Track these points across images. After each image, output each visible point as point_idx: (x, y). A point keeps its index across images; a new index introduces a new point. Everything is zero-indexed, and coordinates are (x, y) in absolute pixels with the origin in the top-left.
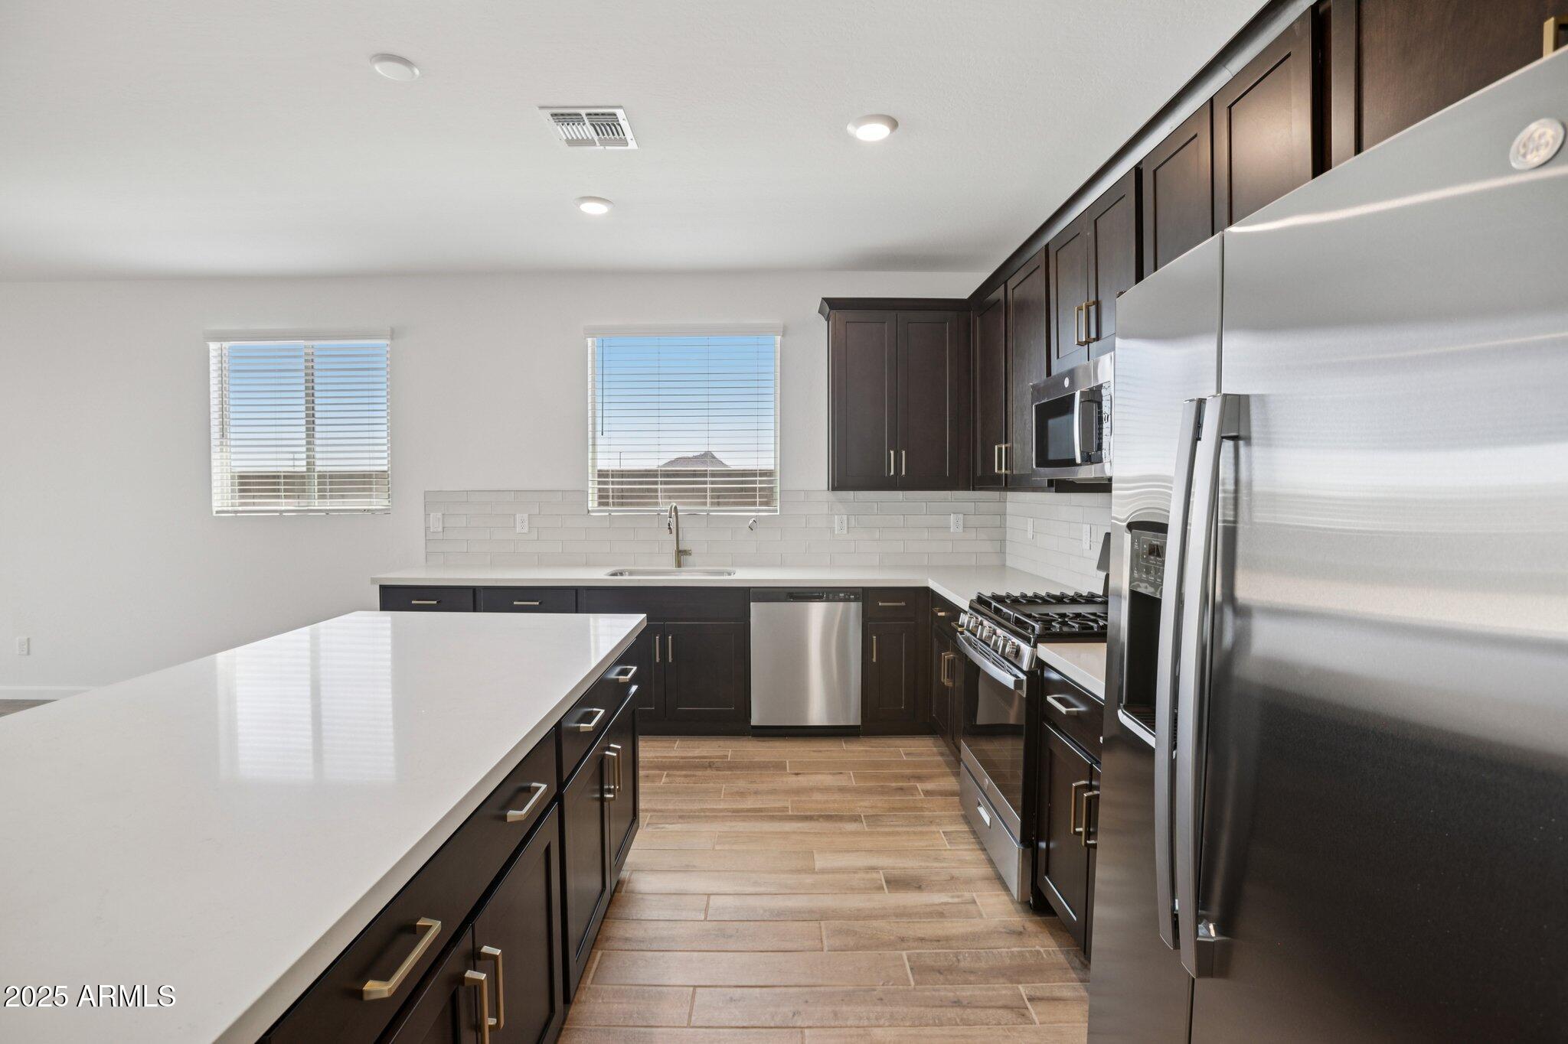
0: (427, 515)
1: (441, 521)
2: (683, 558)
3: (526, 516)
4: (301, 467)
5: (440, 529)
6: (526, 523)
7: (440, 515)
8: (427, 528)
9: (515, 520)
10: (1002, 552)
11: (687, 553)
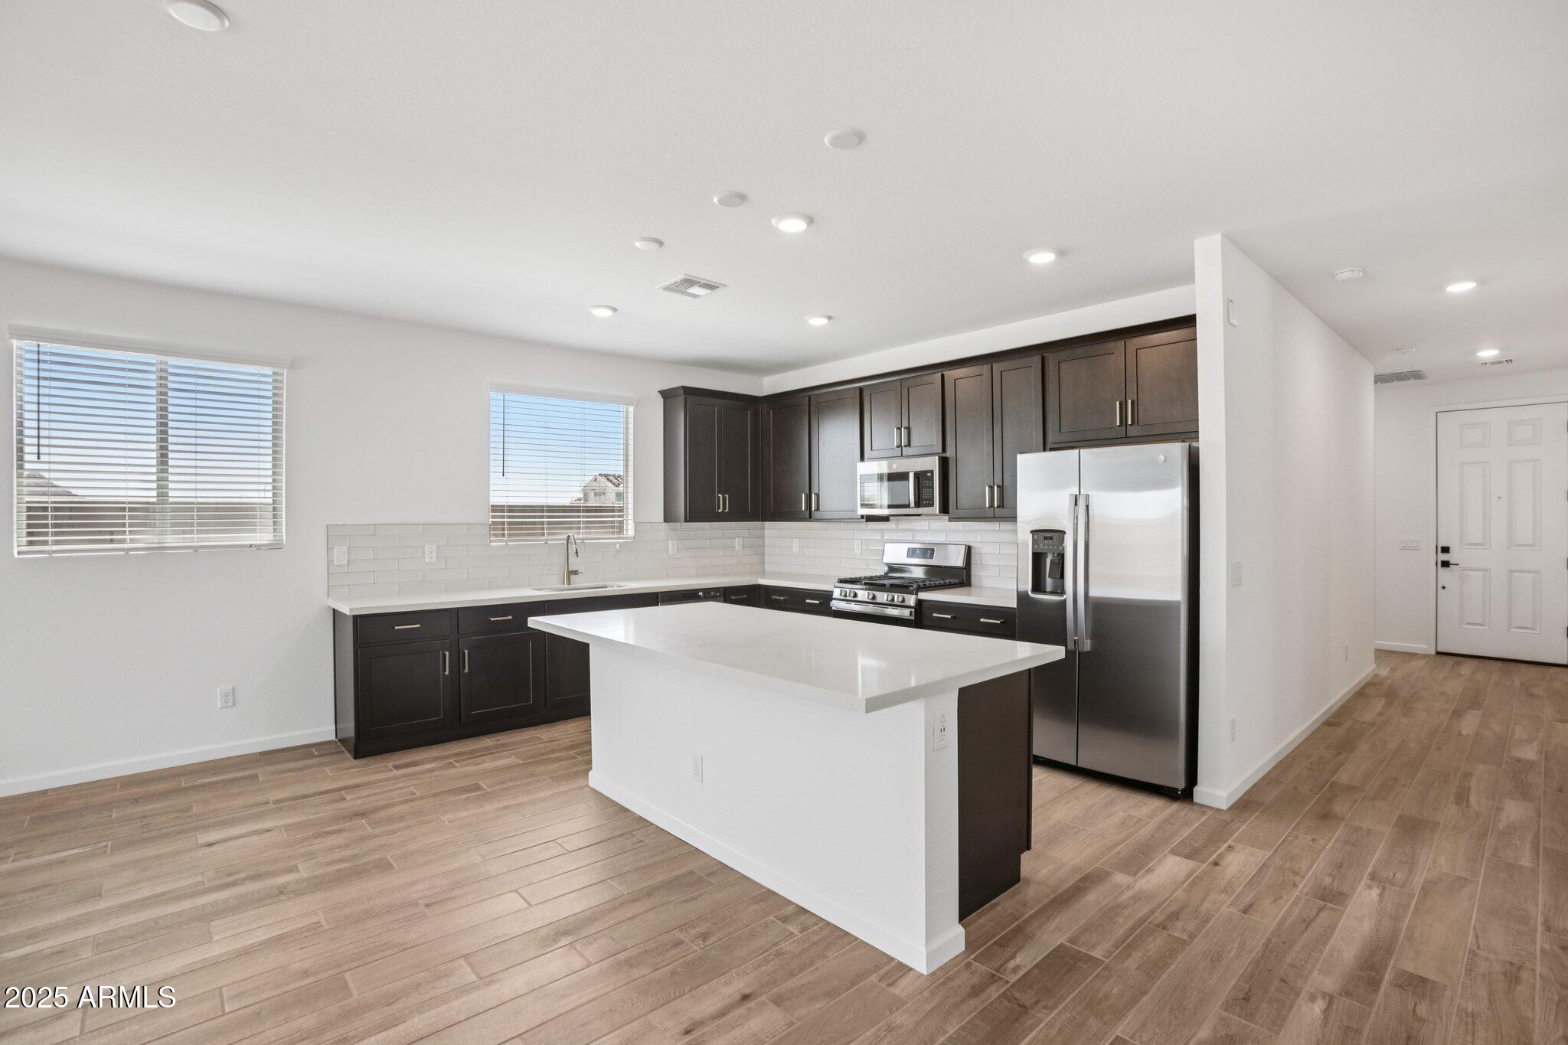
0: (329, 549)
1: (346, 555)
2: (573, 578)
3: (434, 547)
4: (152, 495)
5: (346, 562)
6: (434, 554)
7: (345, 548)
8: (329, 562)
9: (423, 551)
10: (763, 563)
11: (575, 573)
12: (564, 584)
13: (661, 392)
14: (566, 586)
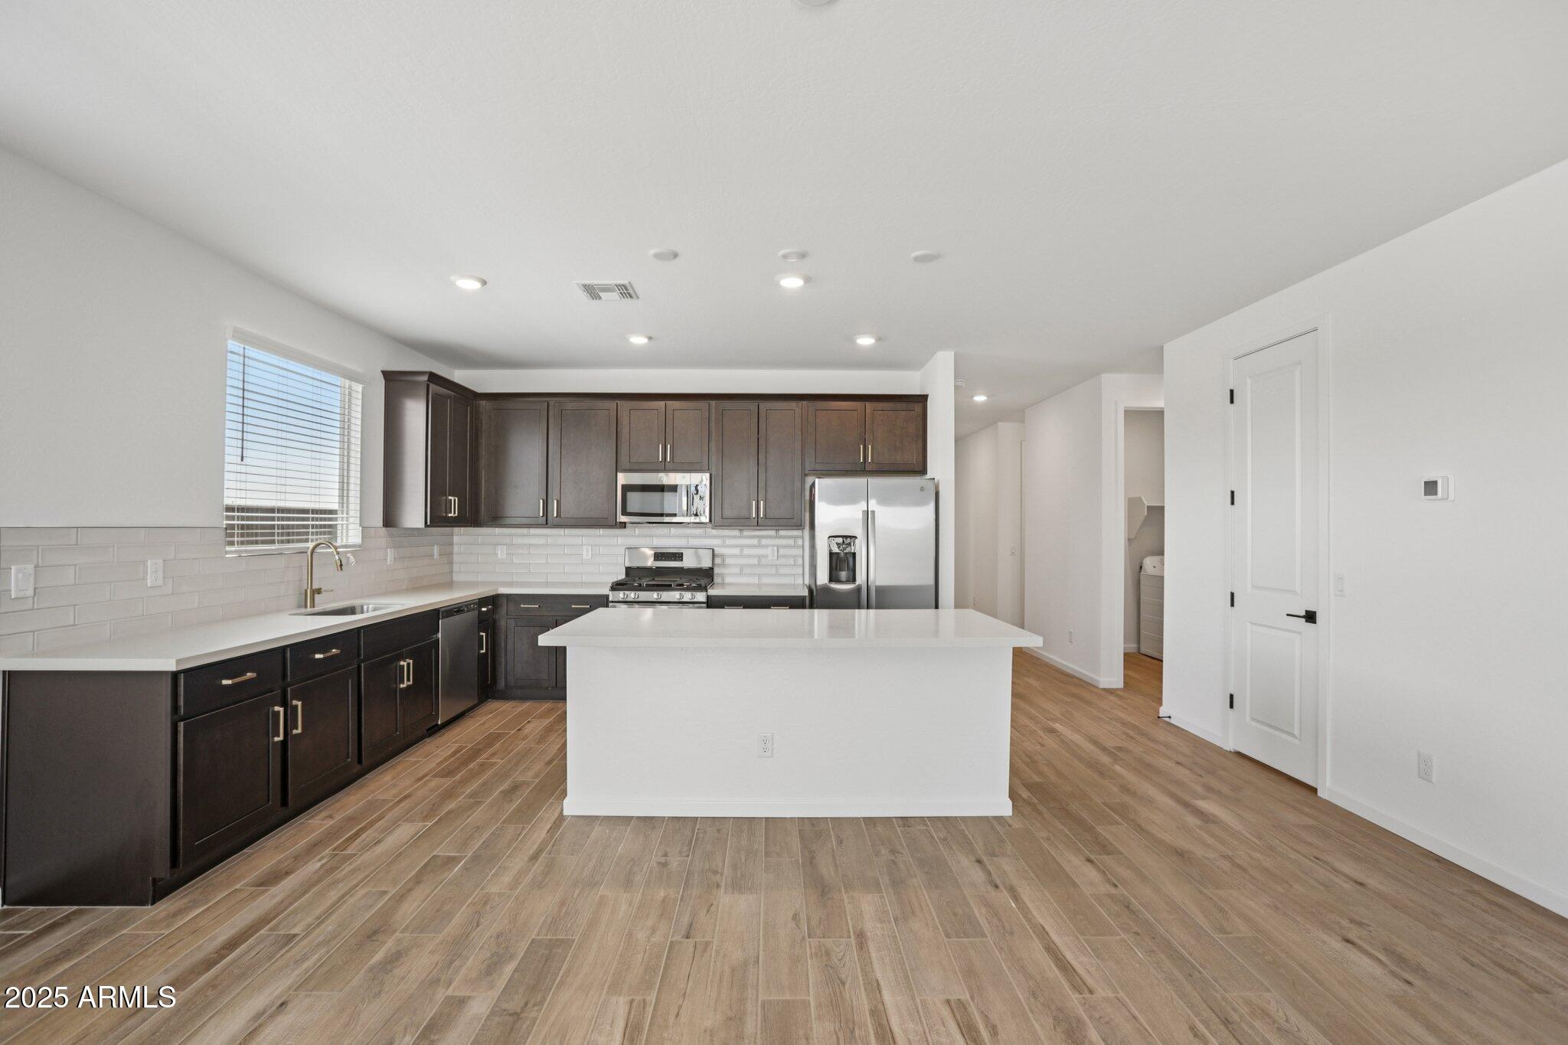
1: (32, 578)
3: (160, 563)
5: (30, 592)
6: (160, 573)
7: (29, 568)
9: (145, 569)
11: (319, 591)
12: (306, 607)
13: (382, 371)
14: (309, 610)
